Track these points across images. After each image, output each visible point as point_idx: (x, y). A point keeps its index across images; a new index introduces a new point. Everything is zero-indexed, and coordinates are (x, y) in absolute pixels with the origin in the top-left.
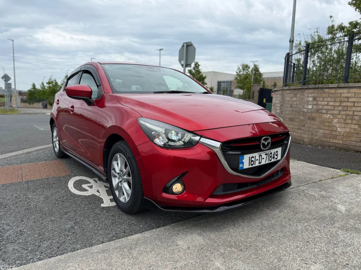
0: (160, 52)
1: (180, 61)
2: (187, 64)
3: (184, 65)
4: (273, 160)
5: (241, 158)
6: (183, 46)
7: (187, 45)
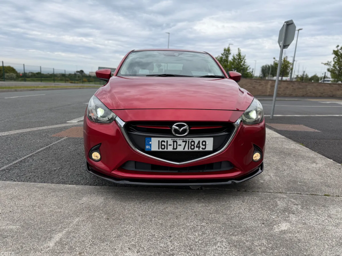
0: (298, 32)
1: (279, 42)
2: (285, 45)
3: (282, 47)
4: (196, 149)
5: (147, 139)
6: (284, 25)
7: (288, 24)
